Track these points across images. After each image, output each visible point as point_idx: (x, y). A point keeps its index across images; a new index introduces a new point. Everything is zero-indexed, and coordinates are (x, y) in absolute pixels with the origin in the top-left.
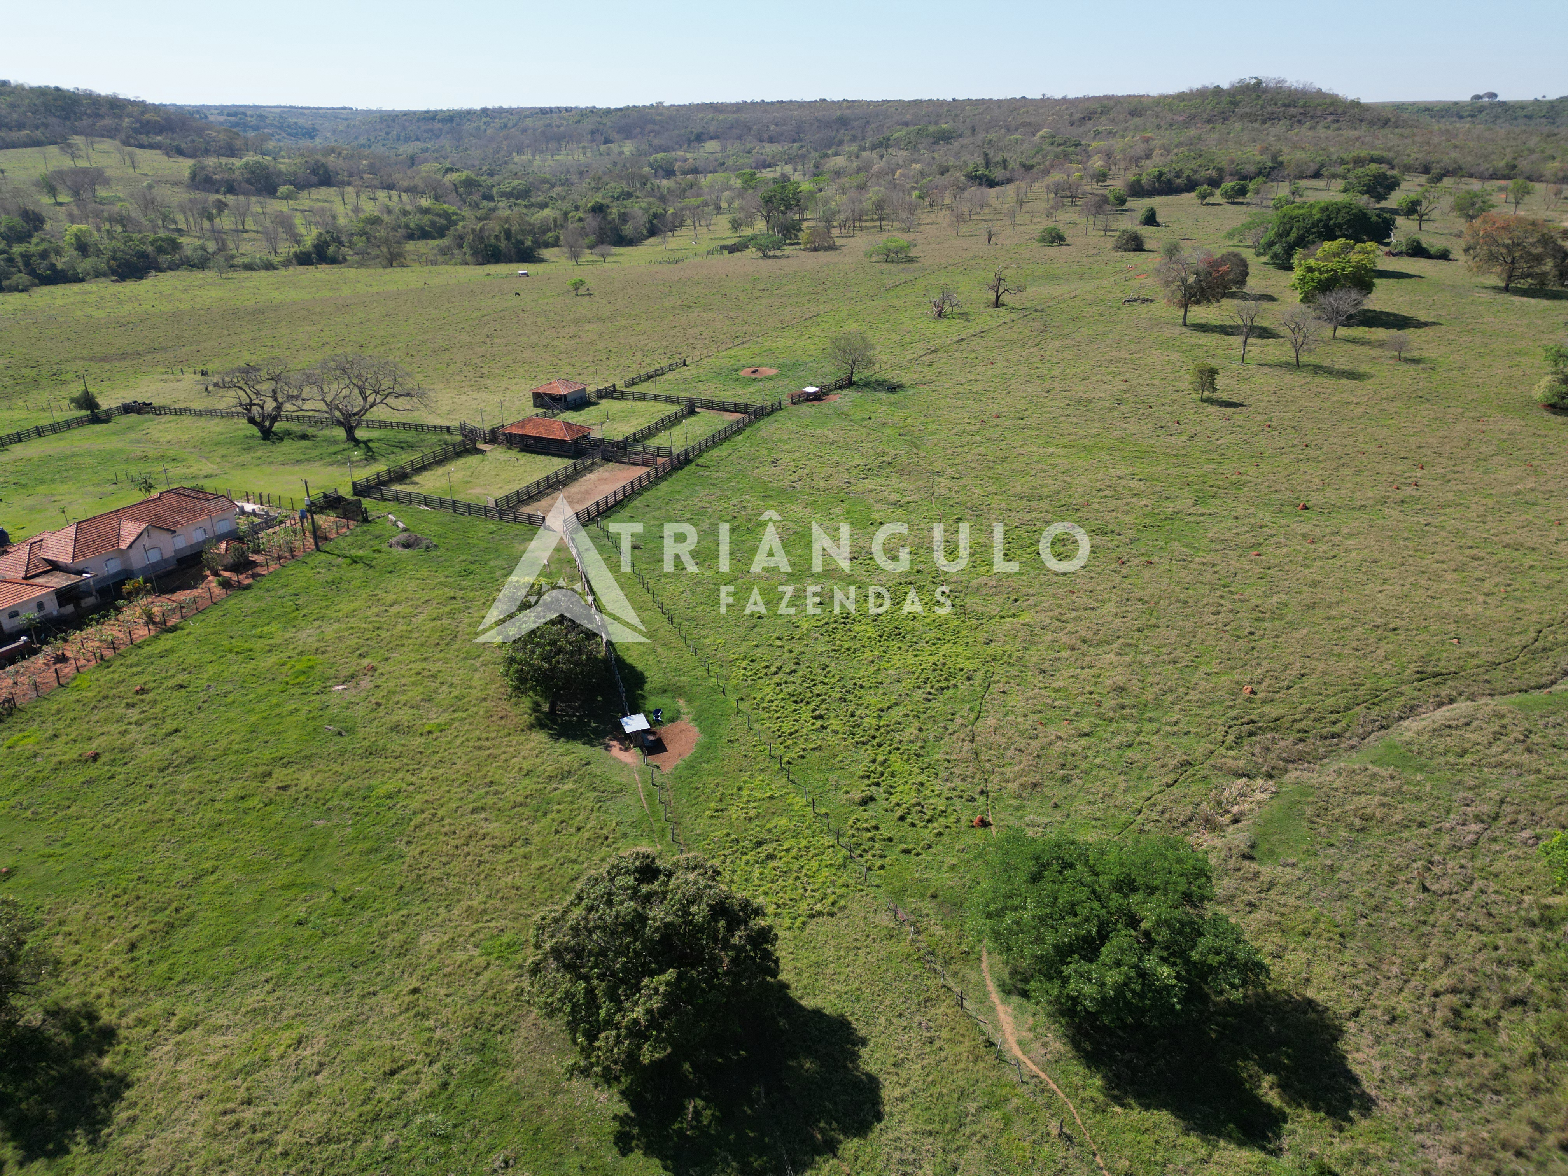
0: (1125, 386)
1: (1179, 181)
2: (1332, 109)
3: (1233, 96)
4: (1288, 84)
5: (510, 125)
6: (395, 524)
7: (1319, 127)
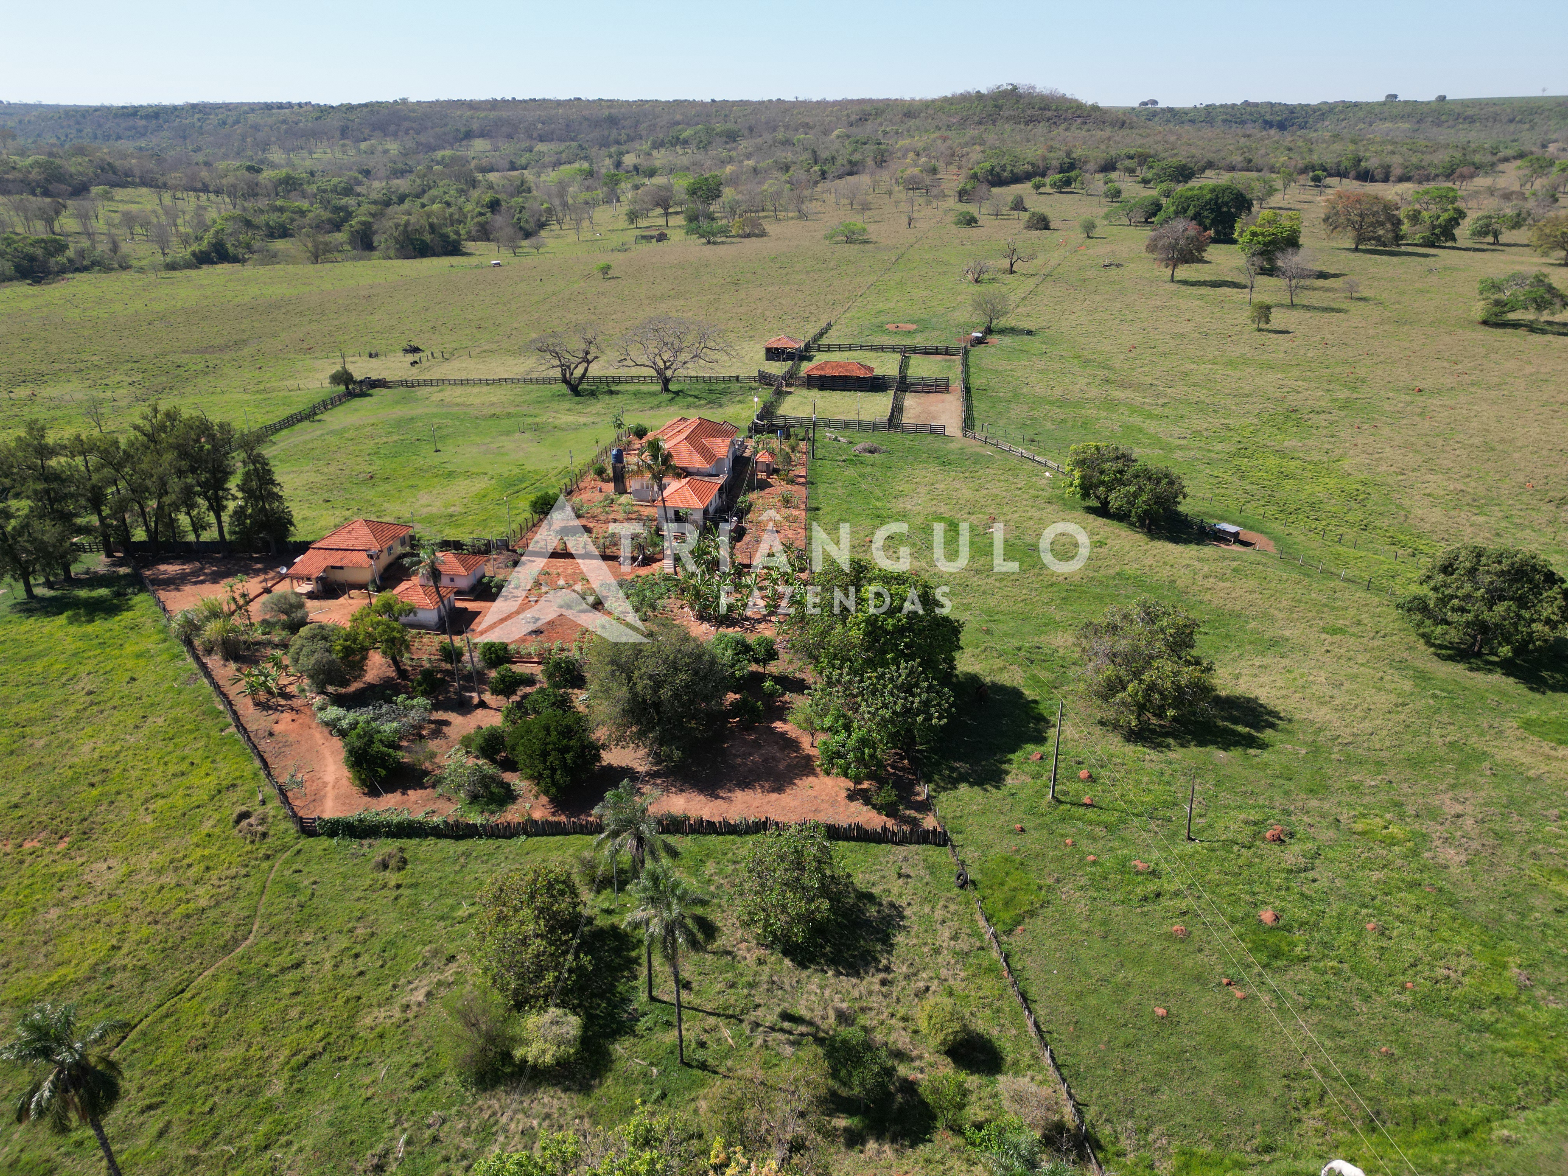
0: (1193, 324)
1: (1006, 174)
2: (1078, 112)
3: (995, 100)
4: (1038, 90)
5: (230, 121)
6: (836, 439)
7: (1073, 128)
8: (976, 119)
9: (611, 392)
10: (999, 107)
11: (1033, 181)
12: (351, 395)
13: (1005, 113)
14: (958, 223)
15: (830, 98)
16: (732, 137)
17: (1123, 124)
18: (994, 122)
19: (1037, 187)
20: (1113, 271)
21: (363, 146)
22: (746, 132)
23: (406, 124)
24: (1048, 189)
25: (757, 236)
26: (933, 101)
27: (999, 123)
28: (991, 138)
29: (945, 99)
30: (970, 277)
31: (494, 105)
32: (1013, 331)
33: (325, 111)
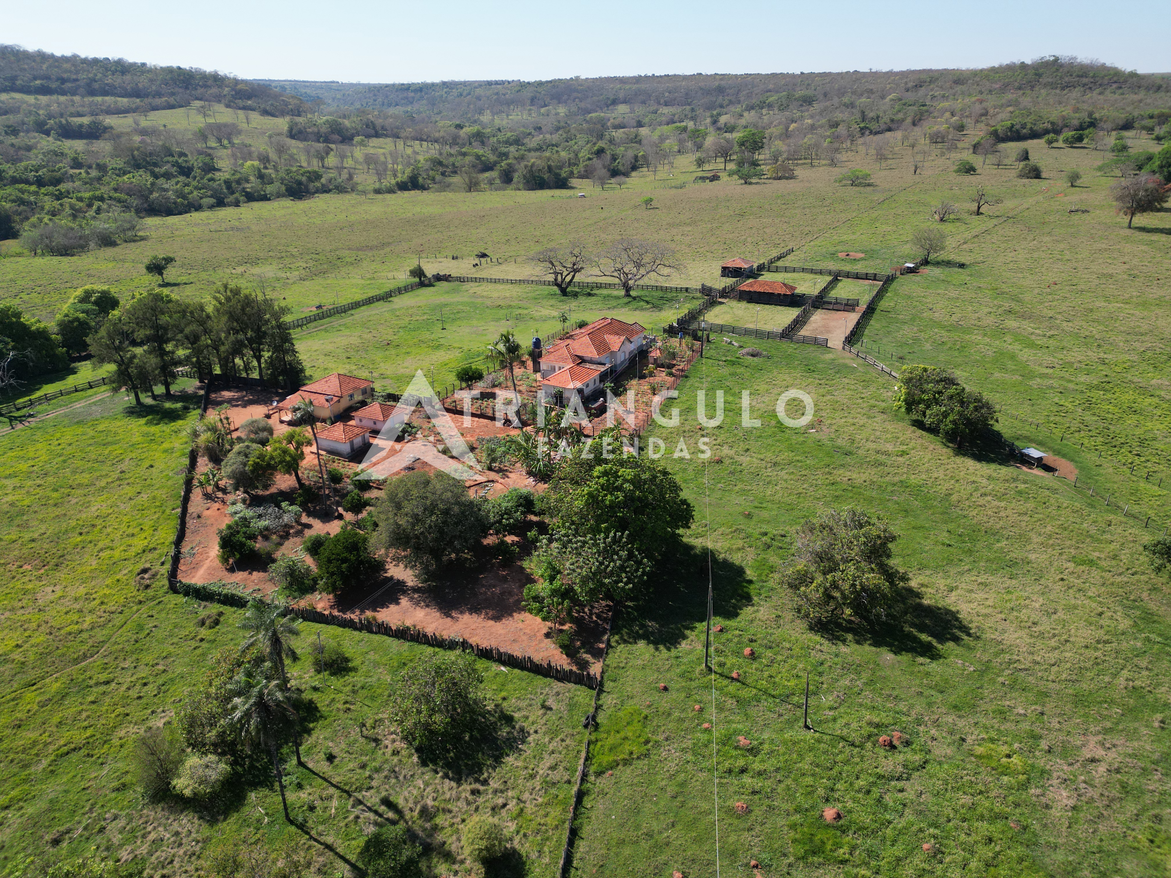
0: (1127, 266)
1: (1024, 131)
2: (1115, 79)
3: (1037, 69)
4: (1079, 61)
5: (465, 94)
6: (730, 343)
7: (1107, 92)
8: (1016, 84)
9: (589, 295)
10: (1039, 75)
11: (1046, 137)
12: (422, 285)
13: (1044, 80)
14: (959, 171)
15: (897, 69)
16: (808, 101)
17: (1159, 88)
18: (1032, 88)
19: (1050, 142)
20: (1075, 217)
21: (543, 110)
22: (821, 97)
23: (575, 94)
24: (1060, 144)
25: (787, 178)
26: (982, 71)
27: (1037, 89)
28: (1026, 101)
29: (993, 70)
30: (937, 217)
31: (638, 79)
32: (948, 264)
33: (523, 86)
